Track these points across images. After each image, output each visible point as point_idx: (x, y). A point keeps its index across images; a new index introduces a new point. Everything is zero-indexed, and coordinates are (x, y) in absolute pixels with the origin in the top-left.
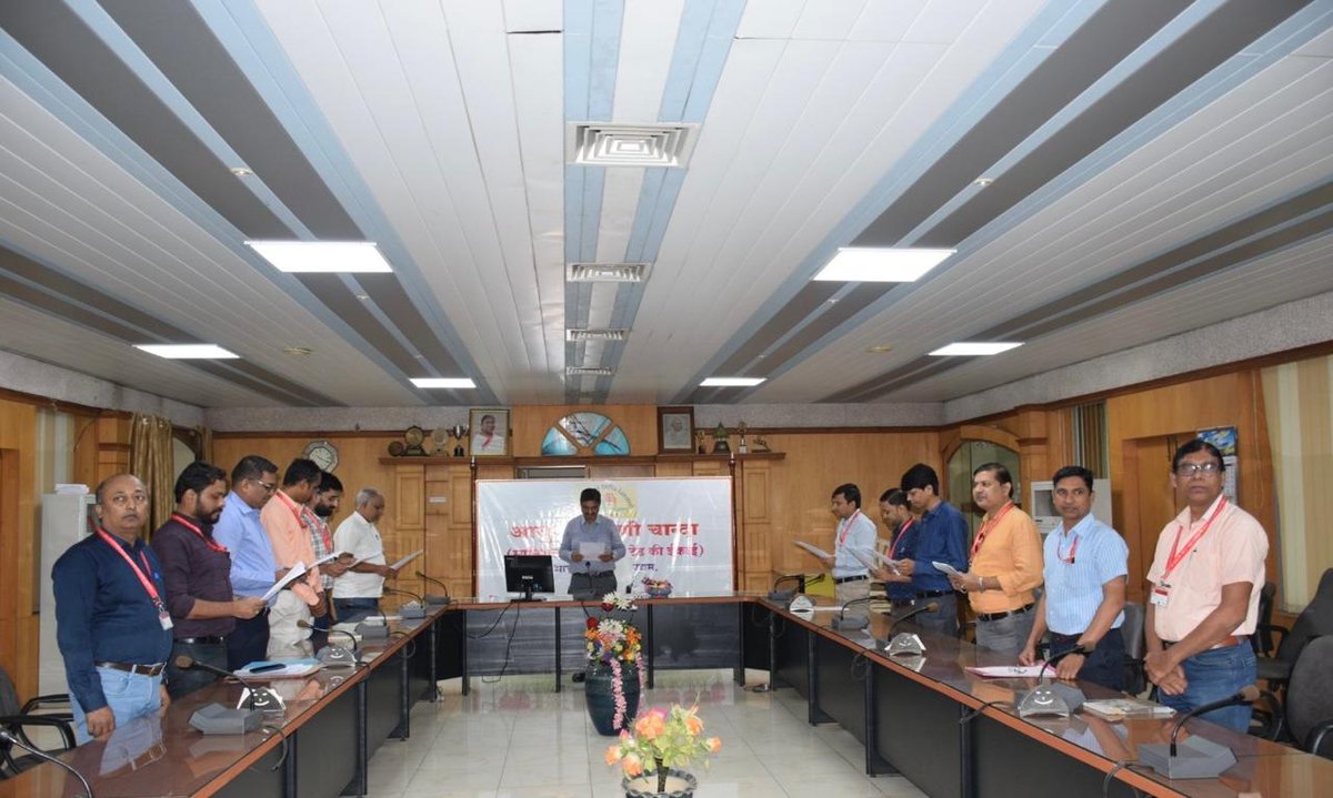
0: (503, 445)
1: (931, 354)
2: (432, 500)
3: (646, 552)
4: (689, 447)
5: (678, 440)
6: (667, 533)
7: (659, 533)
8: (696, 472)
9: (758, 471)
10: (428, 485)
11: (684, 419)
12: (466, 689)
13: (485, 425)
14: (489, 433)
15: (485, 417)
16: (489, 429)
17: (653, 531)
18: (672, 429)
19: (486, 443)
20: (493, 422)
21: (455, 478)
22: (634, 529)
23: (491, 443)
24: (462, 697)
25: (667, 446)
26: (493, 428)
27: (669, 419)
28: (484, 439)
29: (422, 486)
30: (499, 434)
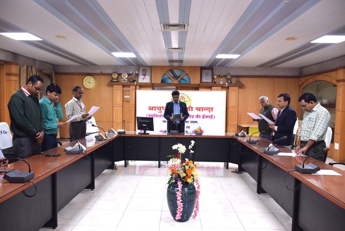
0: (149, 79)
1: (311, 42)
2: (125, 97)
3: (195, 117)
4: (211, 81)
5: (207, 79)
6: (202, 111)
7: (200, 110)
8: (212, 90)
9: (235, 90)
10: (124, 92)
11: (210, 72)
12: (126, 165)
13: (143, 72)
14: (145, 75)
15: (144, 70)
16: (145, 74)
17: (197, 109)
18: (205, 75)
19: (144, 78)
20: (146, 71)
21: (132, 90)
22: (191, 109)
23: (145, 78)
24: (125, 168)
25: (203, 81)
26: (146, 73)
27: (204, 72)
28: (143, 77)
29: (122, 92)
30: (148, 76)
